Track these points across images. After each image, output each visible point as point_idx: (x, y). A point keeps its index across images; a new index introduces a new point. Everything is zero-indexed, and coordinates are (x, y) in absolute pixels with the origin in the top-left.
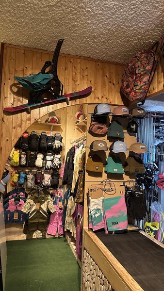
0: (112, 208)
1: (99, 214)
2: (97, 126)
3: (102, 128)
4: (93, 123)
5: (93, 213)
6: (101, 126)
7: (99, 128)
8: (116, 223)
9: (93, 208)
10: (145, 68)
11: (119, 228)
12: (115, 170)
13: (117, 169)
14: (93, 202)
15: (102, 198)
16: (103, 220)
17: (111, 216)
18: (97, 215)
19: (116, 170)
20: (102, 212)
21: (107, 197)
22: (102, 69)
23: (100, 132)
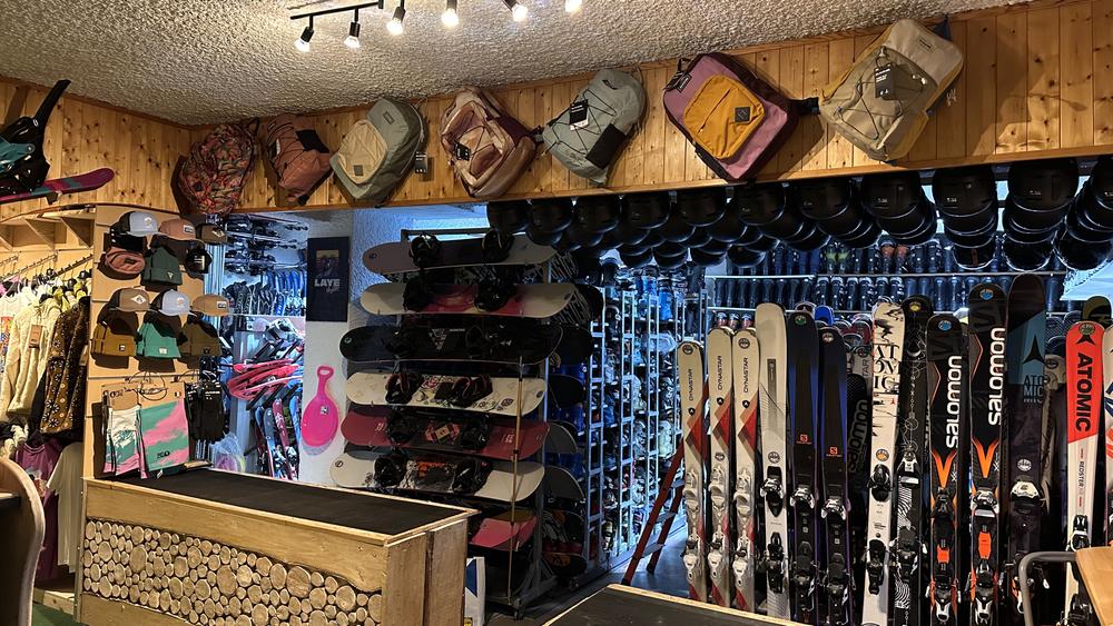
0: (158, 425)
1: (128, 441)
2: (125, 256)
3: (135, 262)
4: (114, 249)
5: (115, 439)
6: (132, 258)
7: (128, 261)
8: (166, 454)
9: (117, 430)
10: (235, 165)
11: (173, 462)
12: (161, 351)
13: (164, 348)
14: (118, 416)
15: (138, 408)
16: (136, 452)
17: (156, 441)
18: (124, 444)
19: (163, 352)
20: (135, 438)
21: (147, 405)
22: (131, 130)
23: (128, 269)
